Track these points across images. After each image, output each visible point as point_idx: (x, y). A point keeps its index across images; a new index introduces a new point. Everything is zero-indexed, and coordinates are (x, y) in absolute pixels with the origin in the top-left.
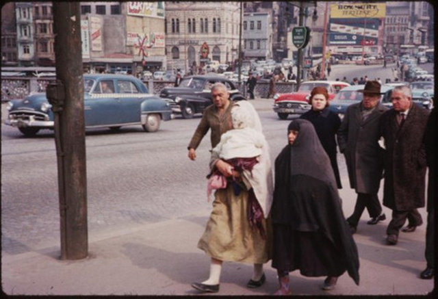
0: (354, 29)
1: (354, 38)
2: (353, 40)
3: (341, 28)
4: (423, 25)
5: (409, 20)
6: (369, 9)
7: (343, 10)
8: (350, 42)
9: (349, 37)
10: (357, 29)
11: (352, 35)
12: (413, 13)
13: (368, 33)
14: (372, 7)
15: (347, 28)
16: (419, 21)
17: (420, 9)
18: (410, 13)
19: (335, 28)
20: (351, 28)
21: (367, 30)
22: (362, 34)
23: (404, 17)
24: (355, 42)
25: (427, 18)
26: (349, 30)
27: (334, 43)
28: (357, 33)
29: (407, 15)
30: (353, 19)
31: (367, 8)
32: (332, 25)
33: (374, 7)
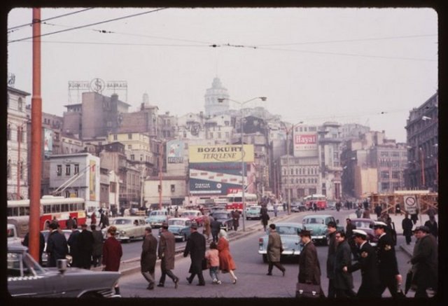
0: (218, 175)
1: (219, 186)
2: (218, 189)
3: (202, 174)
4: (335, 176)
5: (320, 171)
6: (234, 152)
7: (204, 152)
8: (214, 192)
9: (213, 185)
10: (222, 175)
11: (216, 183)
12: (323, 163)
13: (235, 180)
14: (238, 150)
15: (210, 174)
16: (330, 172)
17: (330, 159)
18: (321, 164)
19: (196, 174)
20: (214, 174)
21: (234, 177)
22: (229, 182)
23: (314, 168)
24: (220, 192)
25: (340, 168)
26: (212, 177)
27: (196, 192)
28: (222, 180)
29: (317, 165)
30: (217, 163)
31: (232, 150)
32: (192, 171)
33: (241, 149)
